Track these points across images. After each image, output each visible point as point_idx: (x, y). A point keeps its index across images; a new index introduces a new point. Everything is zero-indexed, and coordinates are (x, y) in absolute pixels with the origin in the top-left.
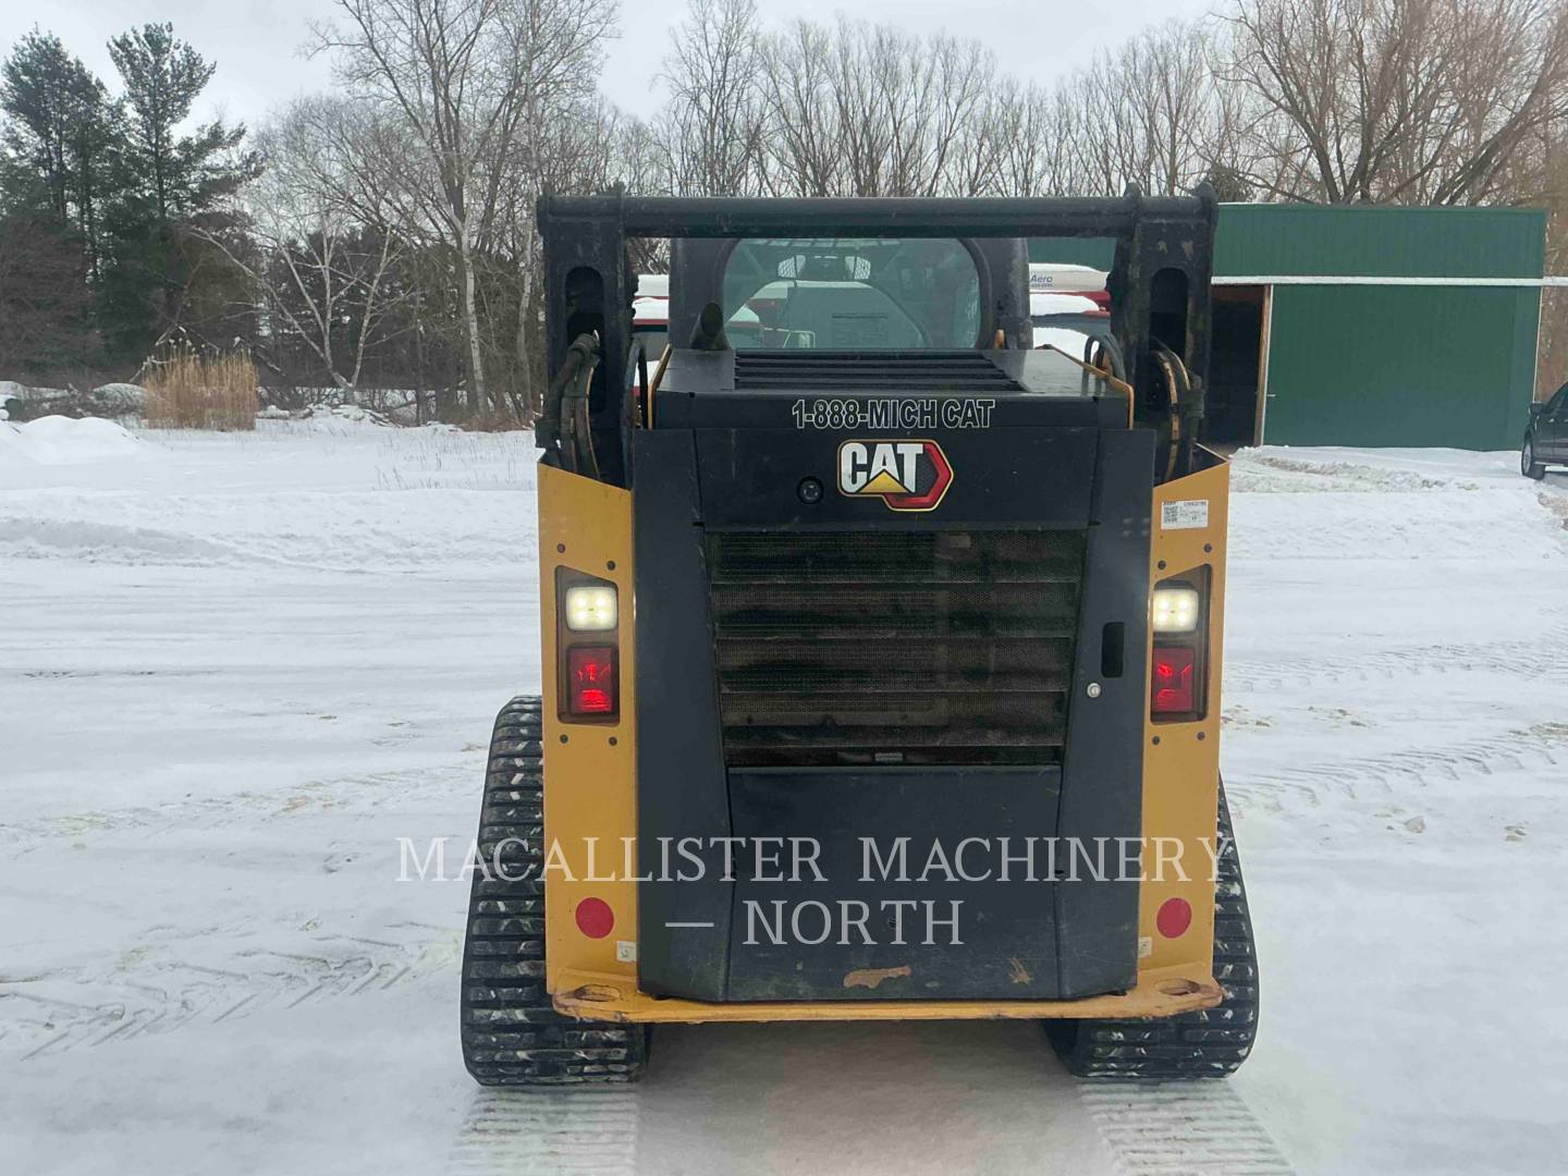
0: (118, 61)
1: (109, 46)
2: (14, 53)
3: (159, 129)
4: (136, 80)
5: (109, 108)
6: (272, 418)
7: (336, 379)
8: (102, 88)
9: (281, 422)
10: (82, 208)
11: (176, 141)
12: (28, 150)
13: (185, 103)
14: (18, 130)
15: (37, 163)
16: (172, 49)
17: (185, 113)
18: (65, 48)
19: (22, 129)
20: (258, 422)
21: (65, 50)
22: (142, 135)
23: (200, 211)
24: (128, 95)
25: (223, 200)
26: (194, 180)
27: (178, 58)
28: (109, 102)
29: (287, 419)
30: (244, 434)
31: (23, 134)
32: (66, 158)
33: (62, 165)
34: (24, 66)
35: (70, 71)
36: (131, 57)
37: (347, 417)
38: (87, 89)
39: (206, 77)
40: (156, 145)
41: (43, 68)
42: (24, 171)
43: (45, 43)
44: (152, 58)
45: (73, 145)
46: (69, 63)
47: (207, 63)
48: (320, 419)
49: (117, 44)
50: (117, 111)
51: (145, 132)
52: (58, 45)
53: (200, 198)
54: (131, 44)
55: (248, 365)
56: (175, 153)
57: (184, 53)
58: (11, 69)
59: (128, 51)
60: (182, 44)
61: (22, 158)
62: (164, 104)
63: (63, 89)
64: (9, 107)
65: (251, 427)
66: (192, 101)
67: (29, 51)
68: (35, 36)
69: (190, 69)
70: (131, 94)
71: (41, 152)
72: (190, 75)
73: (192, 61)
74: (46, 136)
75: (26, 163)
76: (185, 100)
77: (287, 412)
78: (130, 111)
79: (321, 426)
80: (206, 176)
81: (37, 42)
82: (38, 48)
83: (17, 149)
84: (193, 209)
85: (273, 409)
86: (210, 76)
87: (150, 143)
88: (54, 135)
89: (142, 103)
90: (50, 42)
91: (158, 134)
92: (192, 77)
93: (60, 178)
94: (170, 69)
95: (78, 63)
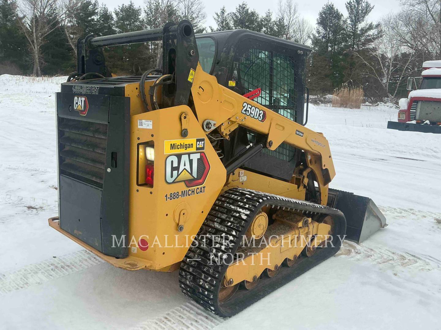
0: (347, 8)
1: (346, 4)
2: (322, 9)
3: (355, 26)
4: (351, 13)
5: (343, 21)
6: (366, 106)
7: (388, 95)
8: (343, 16)
9: (369, 107)
10: (332, 48)
11: (360, 29)
12: (321, 34)
13: (364, 18)
14: (320, 29)
15: (323, 37)
16: (362, 3)
17: (363, 21)
18: (334, 6)
19: (321, 29)
20: (361, 107)
21: (334, 7)
22: (351, 28)
23: (363, 48)
24: (348, 17)
25: (370, 44)
26: (363, 39)
27: (364, 5)
28: (344, 19)
29: (370, 106)
30: (357, 110)
31: (321, 30)
32: (330, 35)
33: (329, 37)
34: (324, 12)
35: (335, 12)
36: (351, 7)
37: (388, 106)
38: (338, 16)
39: (371, 10)
40: (354, 30)
41: (328, 12)
42: (319, 40)
43: (330, 5)
44: (357, 6)
45: (332, 32)
46: (335, 10)
47: (372, 6)
48: (380, 107)
49: (348, 4)
50: (345, 22)
51: (352, 27)
52: (333, 6)
53: (364, 44)
54: (352, 3)
55: (361, 90)
56: (359, 32)
57: (366, 4)
58: (321, 13)
59: (351, 5)
60: (366, 1)
61: (319, 36)
62: (358, 18)
63: (332, 17)
64: (318, 23)
65: (359, 108)
66: (366, 17)
67: (326, 8)
68: (328, 4)
69: (367, 8)
70: (349, 16)
71: (324, 34)
72: (366, 10)
73: (368, 6)
74: (326, 30)
75: (320, 37)
76: (364, 17)
77: (371, 104)
78: (349, 21)
79: (379, 109)
80: (366, 38)
81: (328, 6)
82: (328, 7)
83: (319, 34)
84: (361, 47)
85: (367, 103)
86: (372, 9)
87: (353, 30)
88: (328, 30)
89: (352, 19)
90: (331, 5)
91: (355, 27)
92: (367, 10)
93: (328, 41)
94: (361, 9)
95: (337, 10)
